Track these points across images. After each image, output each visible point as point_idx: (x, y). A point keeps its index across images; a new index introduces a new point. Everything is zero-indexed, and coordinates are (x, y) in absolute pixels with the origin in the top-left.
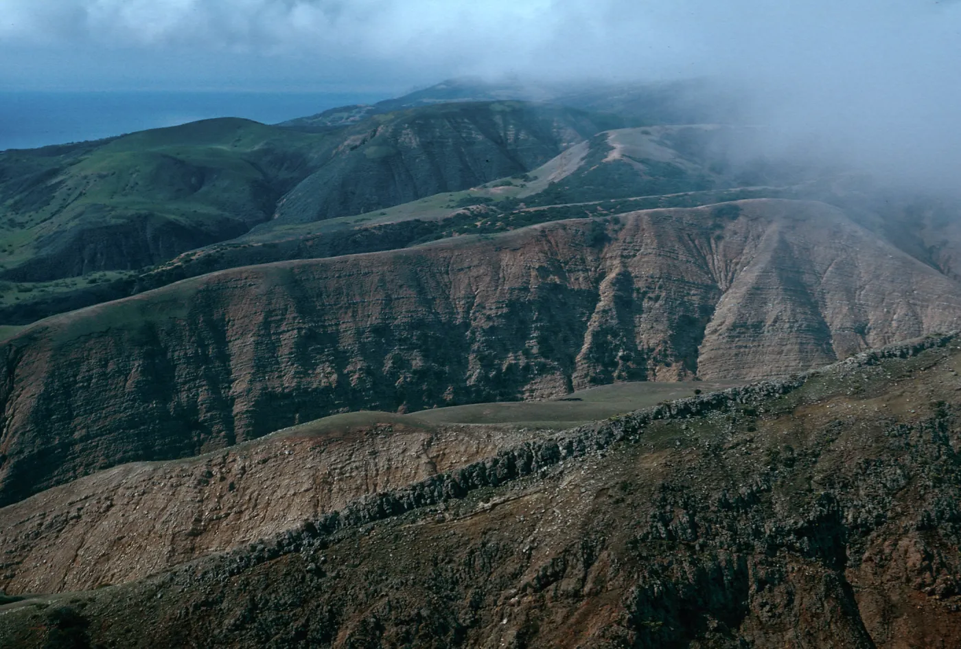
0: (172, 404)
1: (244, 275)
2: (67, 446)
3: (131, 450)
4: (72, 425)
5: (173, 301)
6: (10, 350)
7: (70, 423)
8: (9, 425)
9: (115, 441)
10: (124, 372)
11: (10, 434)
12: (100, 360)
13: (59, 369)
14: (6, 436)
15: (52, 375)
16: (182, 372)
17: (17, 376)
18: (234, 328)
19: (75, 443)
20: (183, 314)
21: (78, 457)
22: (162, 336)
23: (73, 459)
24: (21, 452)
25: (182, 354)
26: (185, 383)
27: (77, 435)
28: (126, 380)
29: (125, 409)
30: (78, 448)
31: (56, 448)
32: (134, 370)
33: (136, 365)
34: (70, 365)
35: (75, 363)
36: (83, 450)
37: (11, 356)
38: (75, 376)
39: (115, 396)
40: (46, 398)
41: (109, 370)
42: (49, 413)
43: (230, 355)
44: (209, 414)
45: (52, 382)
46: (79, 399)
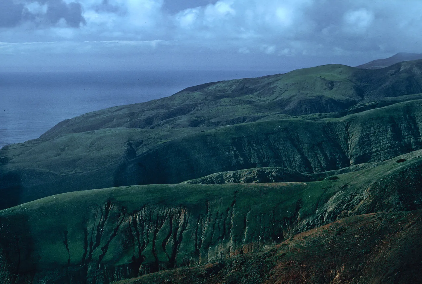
0: (403, 142)
1: (419, 102)
2: (371, 153)
3: (392, 156)
4: (371, 147)
5: (396, 109)
6: (345, 123)
7: (370, 146)
8: (350, 146)
9: (387, 153)
10: (386, 131)
11: (352, 149)
12: (377, 127)
13: (364, 129)
14: (350, 149)
15: (362, 131)
16: (404, 133)
17: (349, 131)
18: (418, 119)
19: (373, 152)
20: (402, 113)
21: (375, 157)
22: (396, 120)
23: (374, 157)
24: (357, 154)
25: (403, 126)
26: (406, 136)
27: (373, 150)
28: (387, 134)
29: (389, 143)
30: (375, 154)
31: (368, 154)
32: (389, 131)
33: (390, 129)
34: (368, 128)
35: (369, 127)
36: (377, 155)
37: (346, 125)
38: (370, 131)
39: (385, 139)
40: (362, 138)
41: (381, 130)
42: (364, 143)
43: (419, 128)
44: (415, 146)
45: (363, 133)
46: (373, 139)
